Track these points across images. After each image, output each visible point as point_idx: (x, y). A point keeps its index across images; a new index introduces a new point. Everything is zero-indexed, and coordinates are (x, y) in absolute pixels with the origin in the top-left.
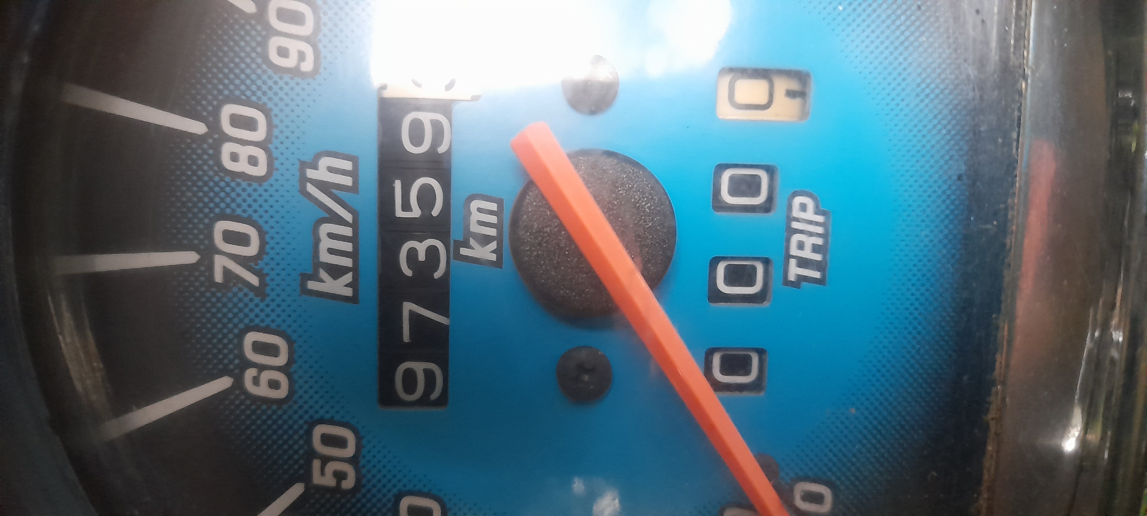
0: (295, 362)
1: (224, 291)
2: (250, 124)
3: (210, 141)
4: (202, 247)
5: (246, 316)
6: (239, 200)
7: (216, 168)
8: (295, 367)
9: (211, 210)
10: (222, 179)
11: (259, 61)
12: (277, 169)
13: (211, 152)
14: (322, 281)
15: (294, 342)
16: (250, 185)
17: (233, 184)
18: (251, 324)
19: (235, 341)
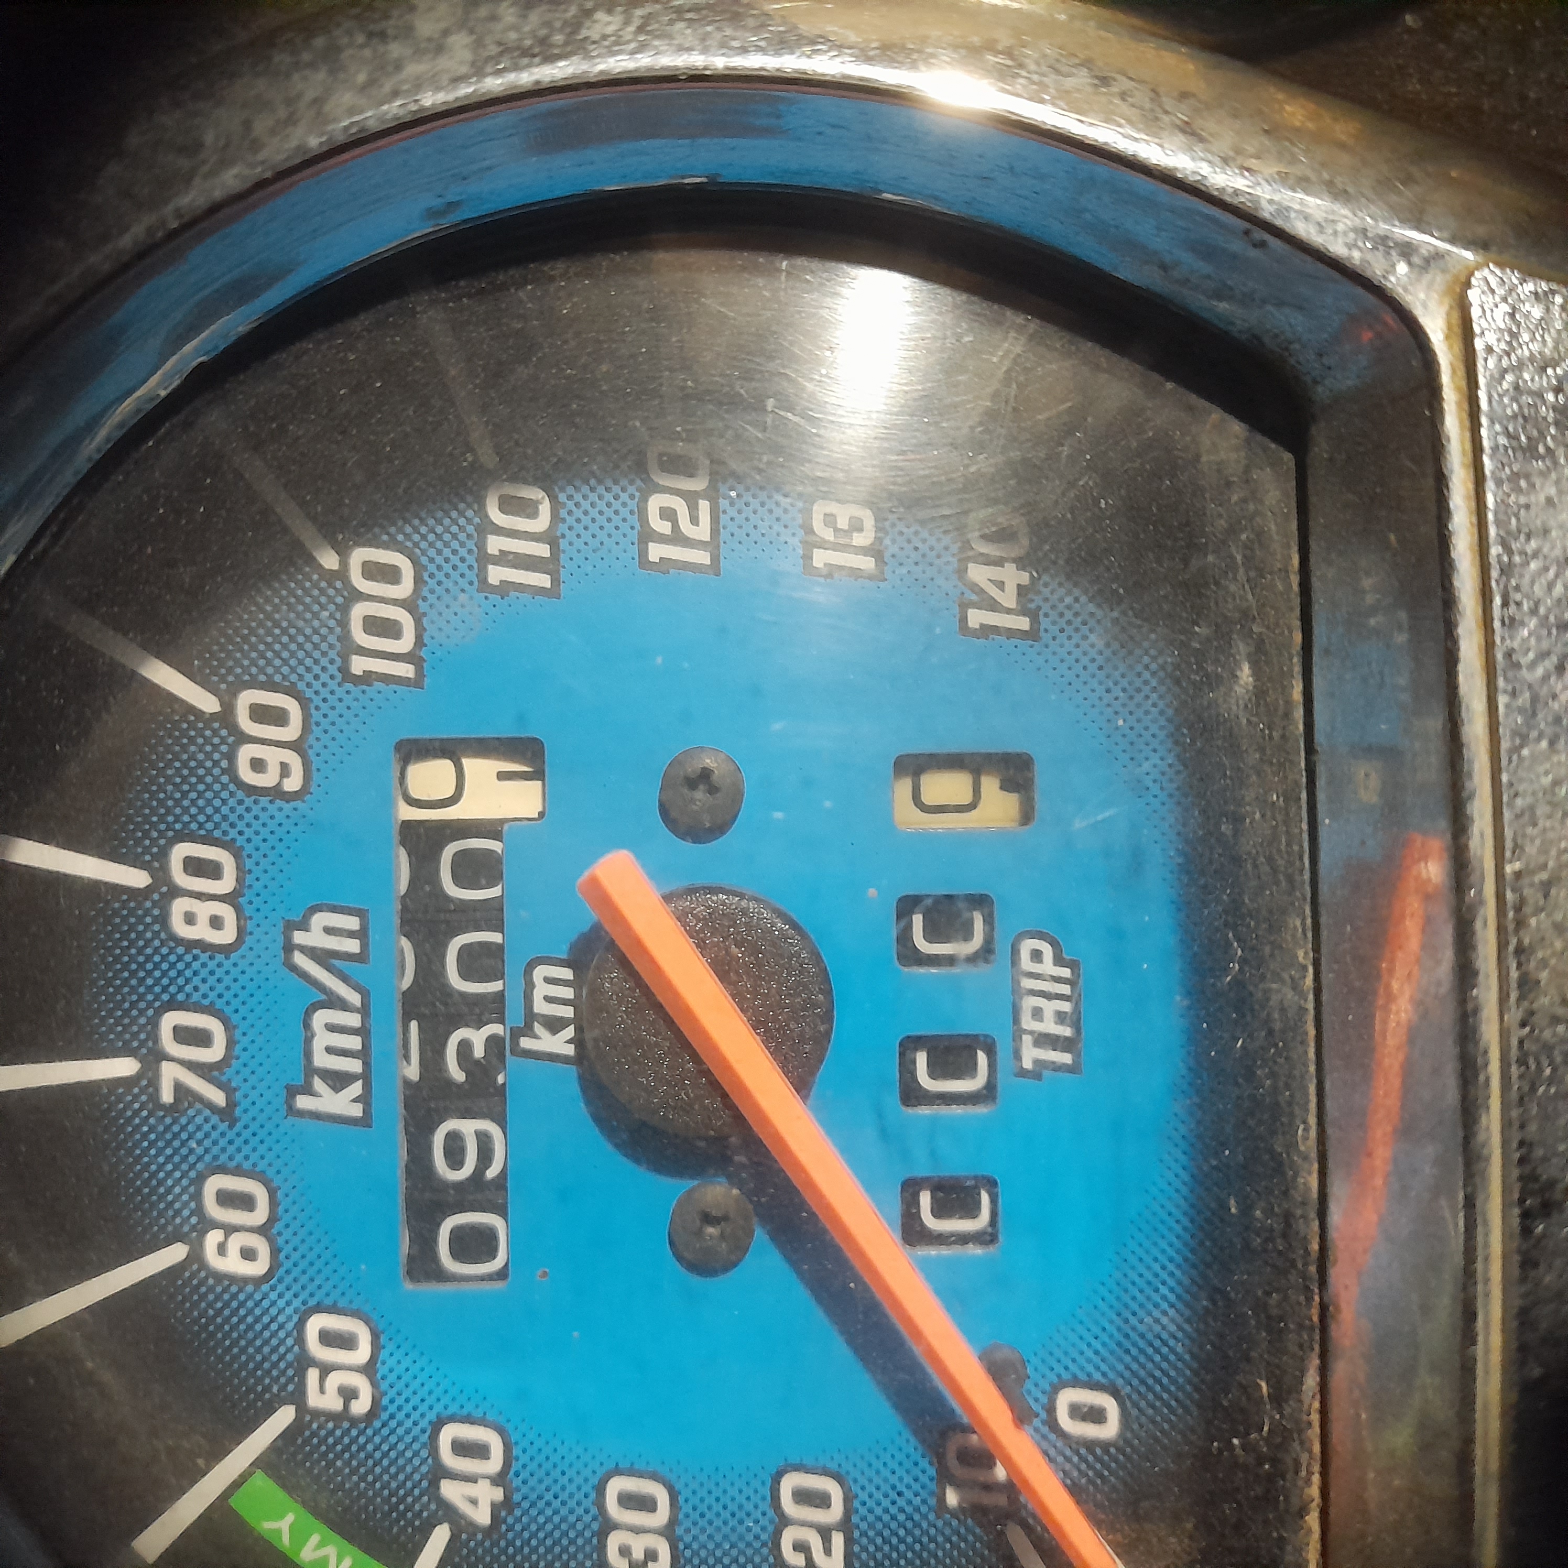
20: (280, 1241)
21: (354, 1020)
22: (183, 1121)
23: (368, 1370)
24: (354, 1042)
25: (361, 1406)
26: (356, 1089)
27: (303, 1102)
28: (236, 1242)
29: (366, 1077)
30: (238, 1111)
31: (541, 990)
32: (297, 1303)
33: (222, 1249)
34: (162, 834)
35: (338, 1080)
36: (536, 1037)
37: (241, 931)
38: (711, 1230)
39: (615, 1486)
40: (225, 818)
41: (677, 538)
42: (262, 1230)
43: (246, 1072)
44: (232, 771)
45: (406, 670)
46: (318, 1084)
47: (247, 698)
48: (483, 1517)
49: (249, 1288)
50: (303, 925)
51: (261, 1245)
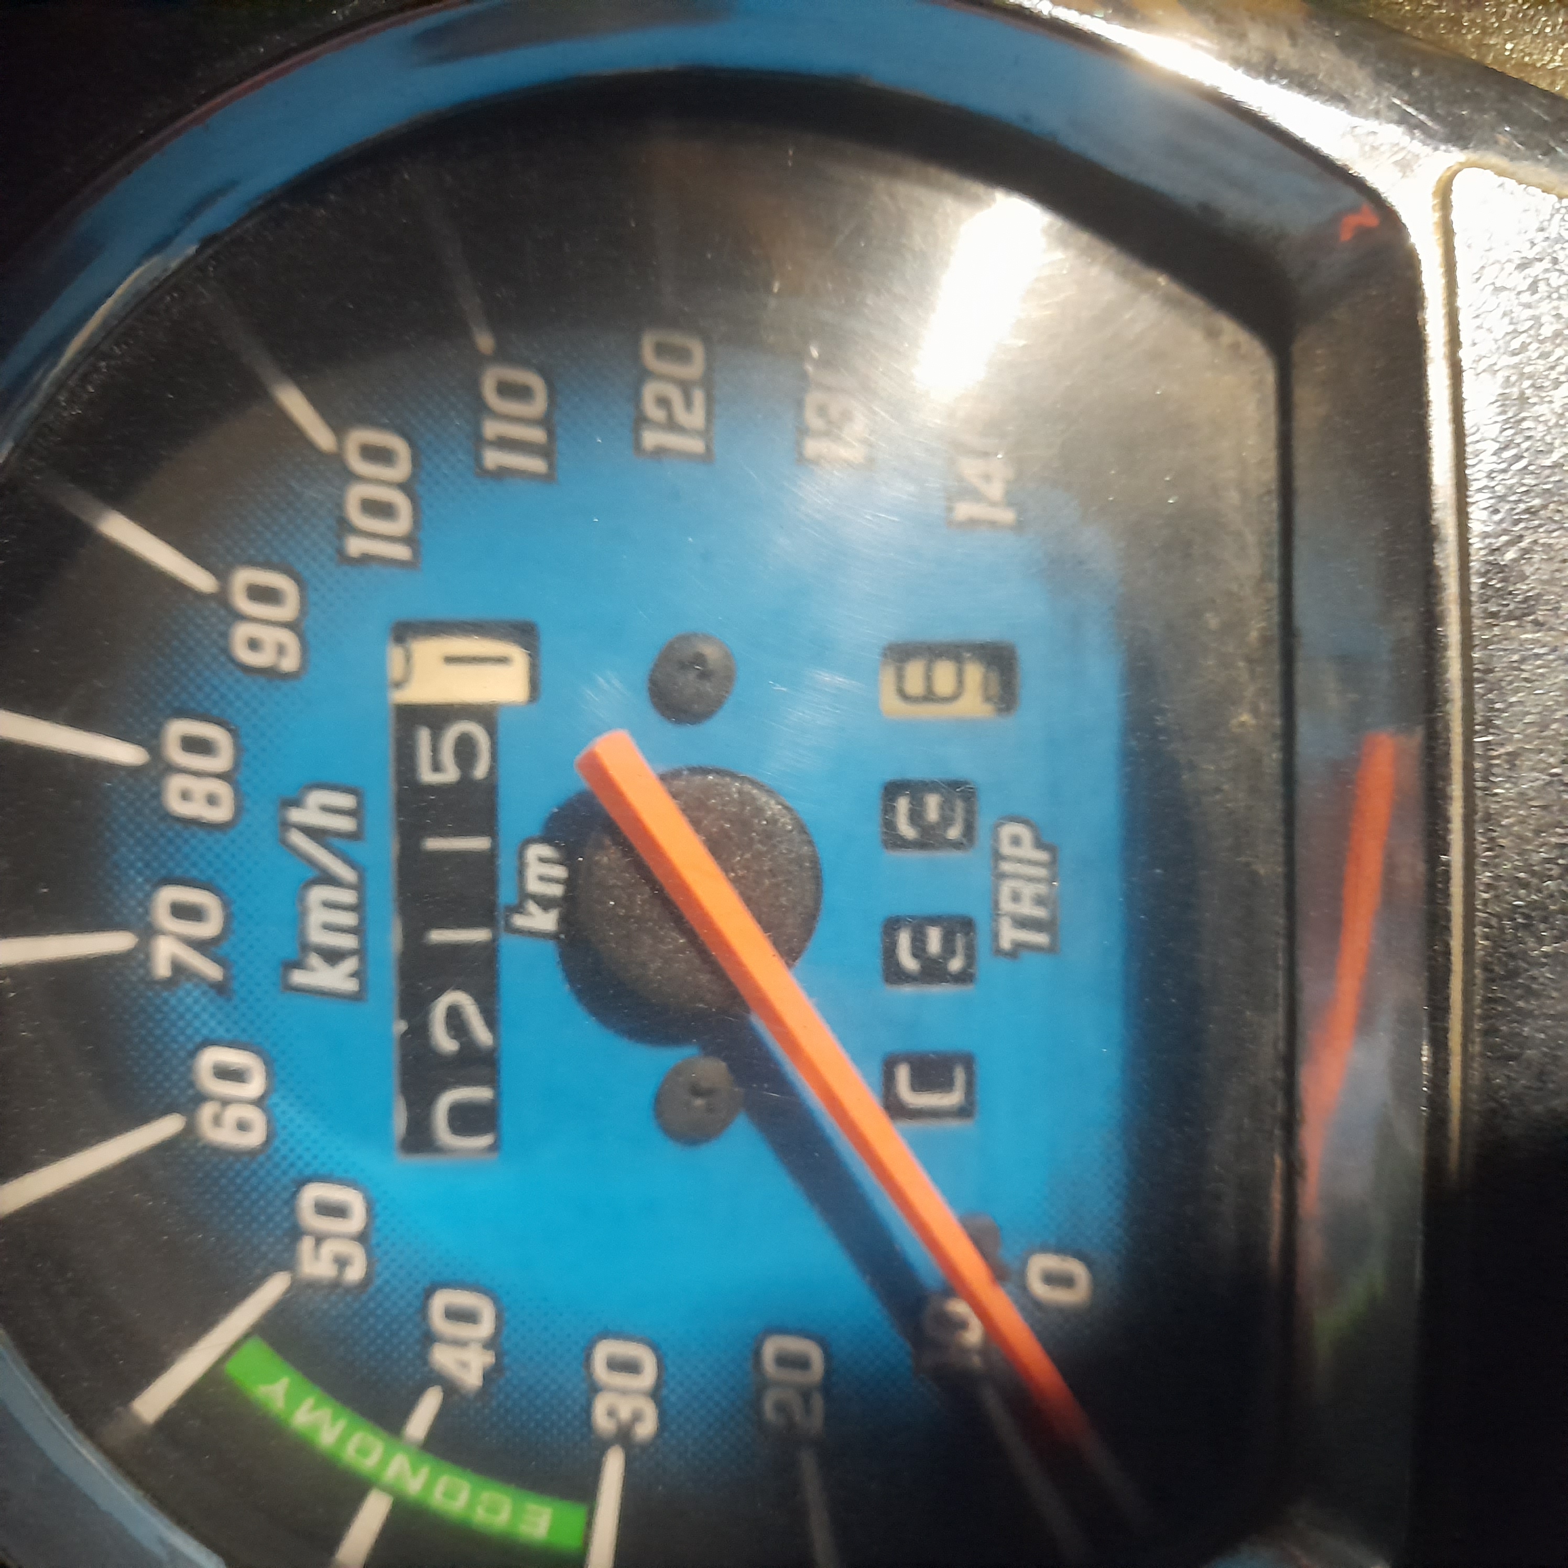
20: (277, 1111)
21: (348, 897)
22: (181, 993)
23: (362, 1238)
24: (349, 919)
25: (355, 1273)
26: (350, 964)
27: (299, 977)
28: (232, 1114)
29: (360, 952)
30: (235, 985)
31: (534, 870)
32: (293, 1173)
33: (217, 1121)
34: (159, 710)
35: (333, 956)
36: (530, 914)
37: (239, 809)
38: (699, 1102)
39: (604, 1351)
40: (223, 697)
41: (672, 425)
42: (259, 1102)
43: (242, 946)
44: (227, 649)
45: (401, 552)
46: (314, 960)
47: (244, 577)
48: (472, 1379)
49: (246, 1159)
50: (297, 803)
51: (256, 1117)
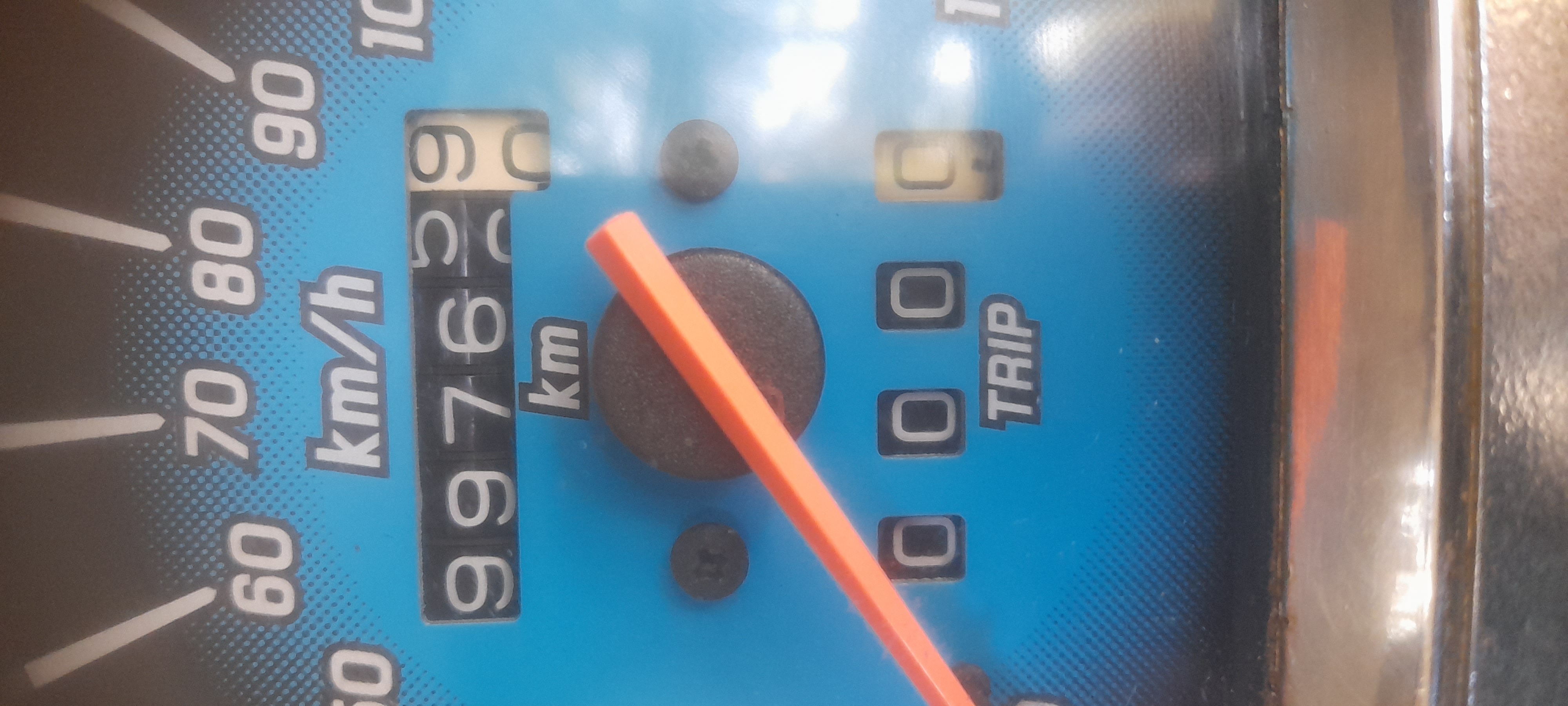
0: (303, 563)
1: (201, 467)
2: (229, 234)
3: (176, 260)
4: (168, 407)
5: (231, 500)
6: (217, 340)
7: (184, 297)
8: (302, 570)
9: (180, 355)
10: (193, 312)
11: (240, 147)
12: (269, 295)
13: (177, 274)
14: (335, 447)
15: (301, 535)
16: (231, 318)
17: (208, 318)
18: (240, 512)
19: (218, 537)
20: (304, 583)
21: (370, 377)
22: (208, 472)
23: (390, 701)
24: (371, 399)
26: (373, 442)
27: (322, 454)
28: (263, 584)
29: (382, 430)
30: (261, 463)
31: (548, 349)
32: (321, 641)
33: (248, 593)
34: (181, 199)
35: (356, 434)
36: (545, 393)
37: (259, 294)
38: (708, 567)
40: (241, 184)
42: (286, 574)
43: (266, 427)
44: (247, 139)
45: (415, 44)
46: (337, 438)
47: (262, 68)
49: (275, 628)
50: (319, 287)
51: (286, 588)
